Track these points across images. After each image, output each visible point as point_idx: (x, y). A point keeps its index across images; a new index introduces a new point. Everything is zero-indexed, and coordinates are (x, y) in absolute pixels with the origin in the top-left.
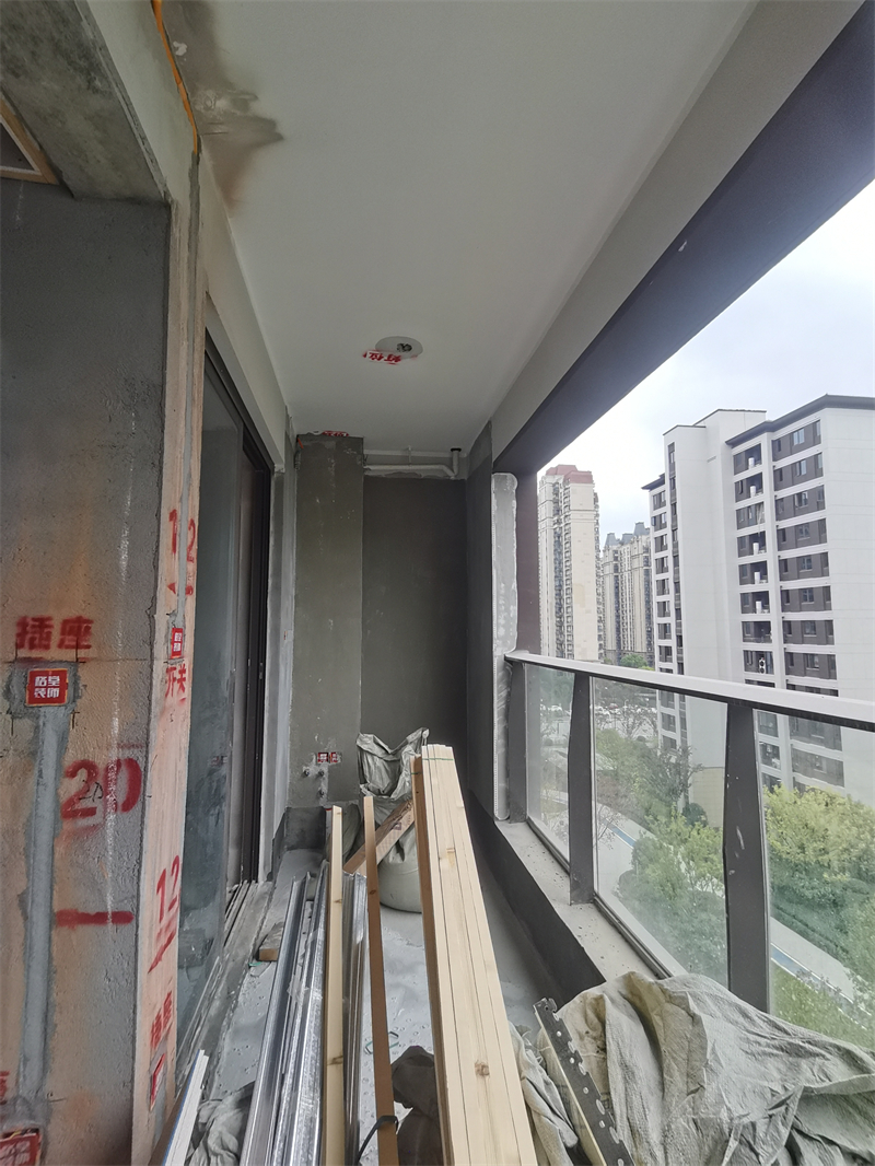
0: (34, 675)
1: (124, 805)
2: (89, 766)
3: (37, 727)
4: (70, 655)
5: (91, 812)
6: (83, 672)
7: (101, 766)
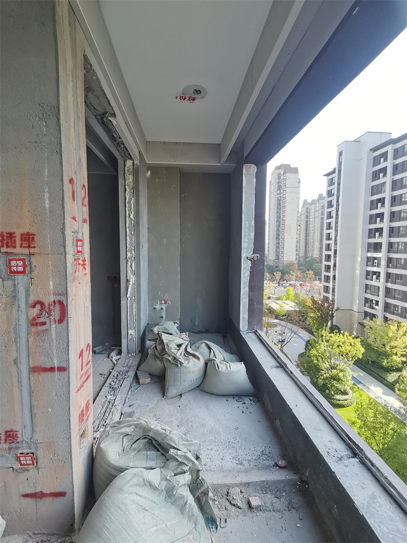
0: (10, 260)
1: (59, 321)
2: (42, 304)
3: (15, 285)
4: (26, 251)
5: (44, 324)
6: (33, 259)
7: (46, 304)
